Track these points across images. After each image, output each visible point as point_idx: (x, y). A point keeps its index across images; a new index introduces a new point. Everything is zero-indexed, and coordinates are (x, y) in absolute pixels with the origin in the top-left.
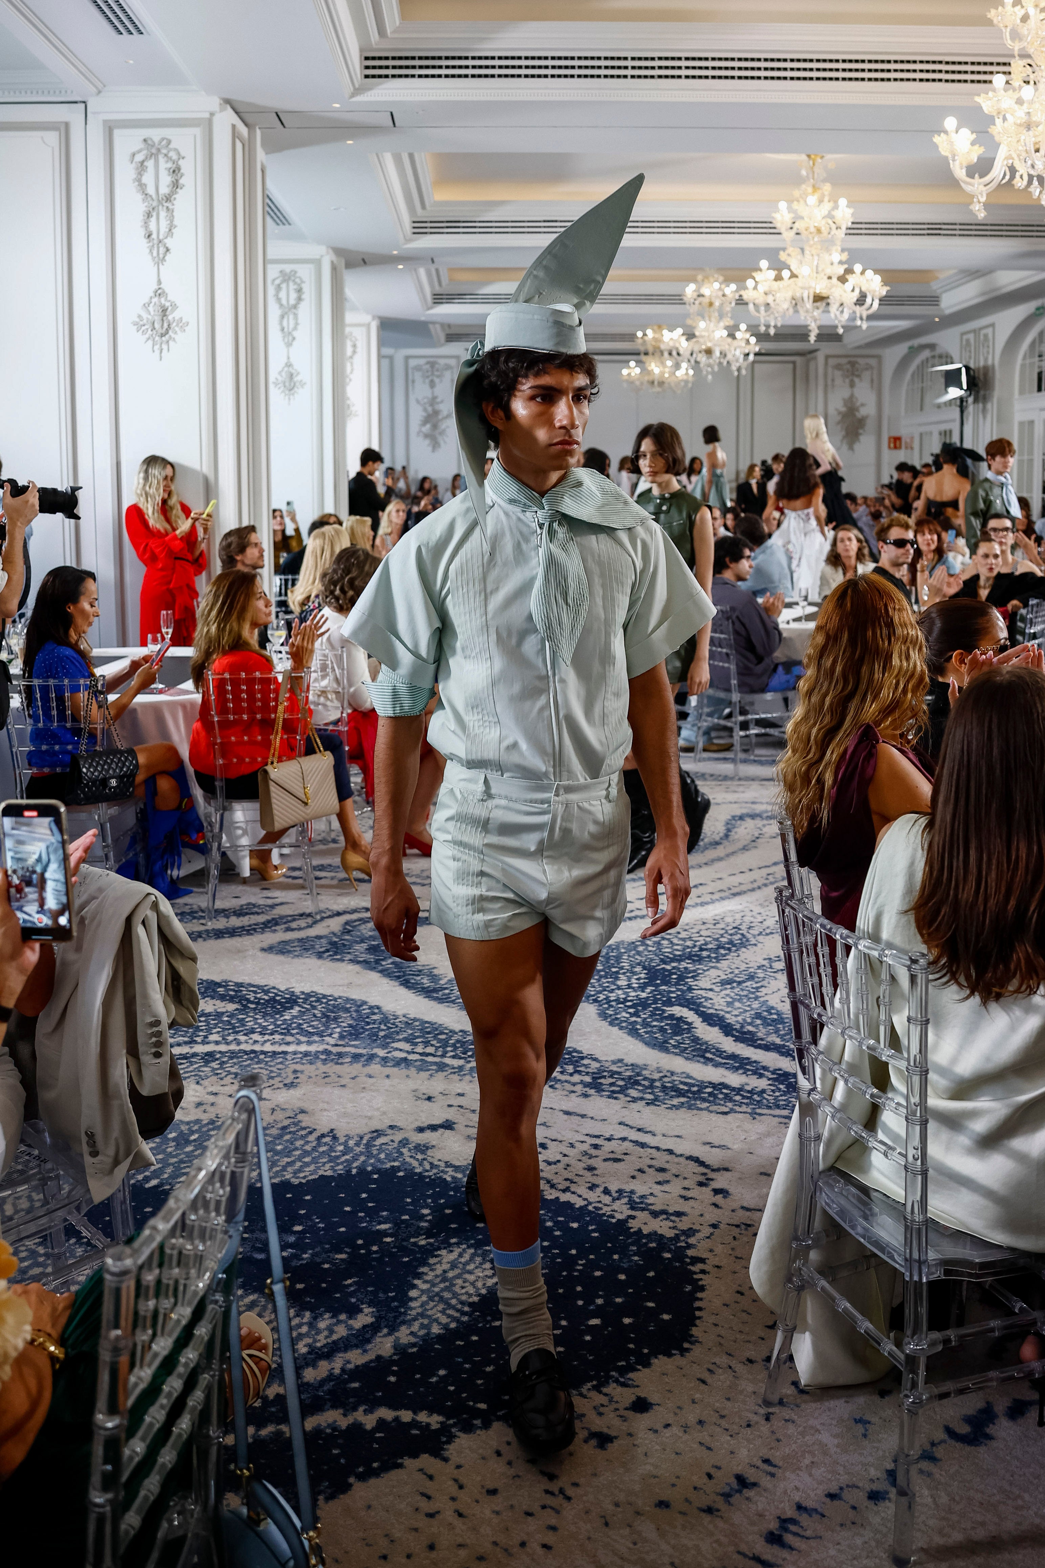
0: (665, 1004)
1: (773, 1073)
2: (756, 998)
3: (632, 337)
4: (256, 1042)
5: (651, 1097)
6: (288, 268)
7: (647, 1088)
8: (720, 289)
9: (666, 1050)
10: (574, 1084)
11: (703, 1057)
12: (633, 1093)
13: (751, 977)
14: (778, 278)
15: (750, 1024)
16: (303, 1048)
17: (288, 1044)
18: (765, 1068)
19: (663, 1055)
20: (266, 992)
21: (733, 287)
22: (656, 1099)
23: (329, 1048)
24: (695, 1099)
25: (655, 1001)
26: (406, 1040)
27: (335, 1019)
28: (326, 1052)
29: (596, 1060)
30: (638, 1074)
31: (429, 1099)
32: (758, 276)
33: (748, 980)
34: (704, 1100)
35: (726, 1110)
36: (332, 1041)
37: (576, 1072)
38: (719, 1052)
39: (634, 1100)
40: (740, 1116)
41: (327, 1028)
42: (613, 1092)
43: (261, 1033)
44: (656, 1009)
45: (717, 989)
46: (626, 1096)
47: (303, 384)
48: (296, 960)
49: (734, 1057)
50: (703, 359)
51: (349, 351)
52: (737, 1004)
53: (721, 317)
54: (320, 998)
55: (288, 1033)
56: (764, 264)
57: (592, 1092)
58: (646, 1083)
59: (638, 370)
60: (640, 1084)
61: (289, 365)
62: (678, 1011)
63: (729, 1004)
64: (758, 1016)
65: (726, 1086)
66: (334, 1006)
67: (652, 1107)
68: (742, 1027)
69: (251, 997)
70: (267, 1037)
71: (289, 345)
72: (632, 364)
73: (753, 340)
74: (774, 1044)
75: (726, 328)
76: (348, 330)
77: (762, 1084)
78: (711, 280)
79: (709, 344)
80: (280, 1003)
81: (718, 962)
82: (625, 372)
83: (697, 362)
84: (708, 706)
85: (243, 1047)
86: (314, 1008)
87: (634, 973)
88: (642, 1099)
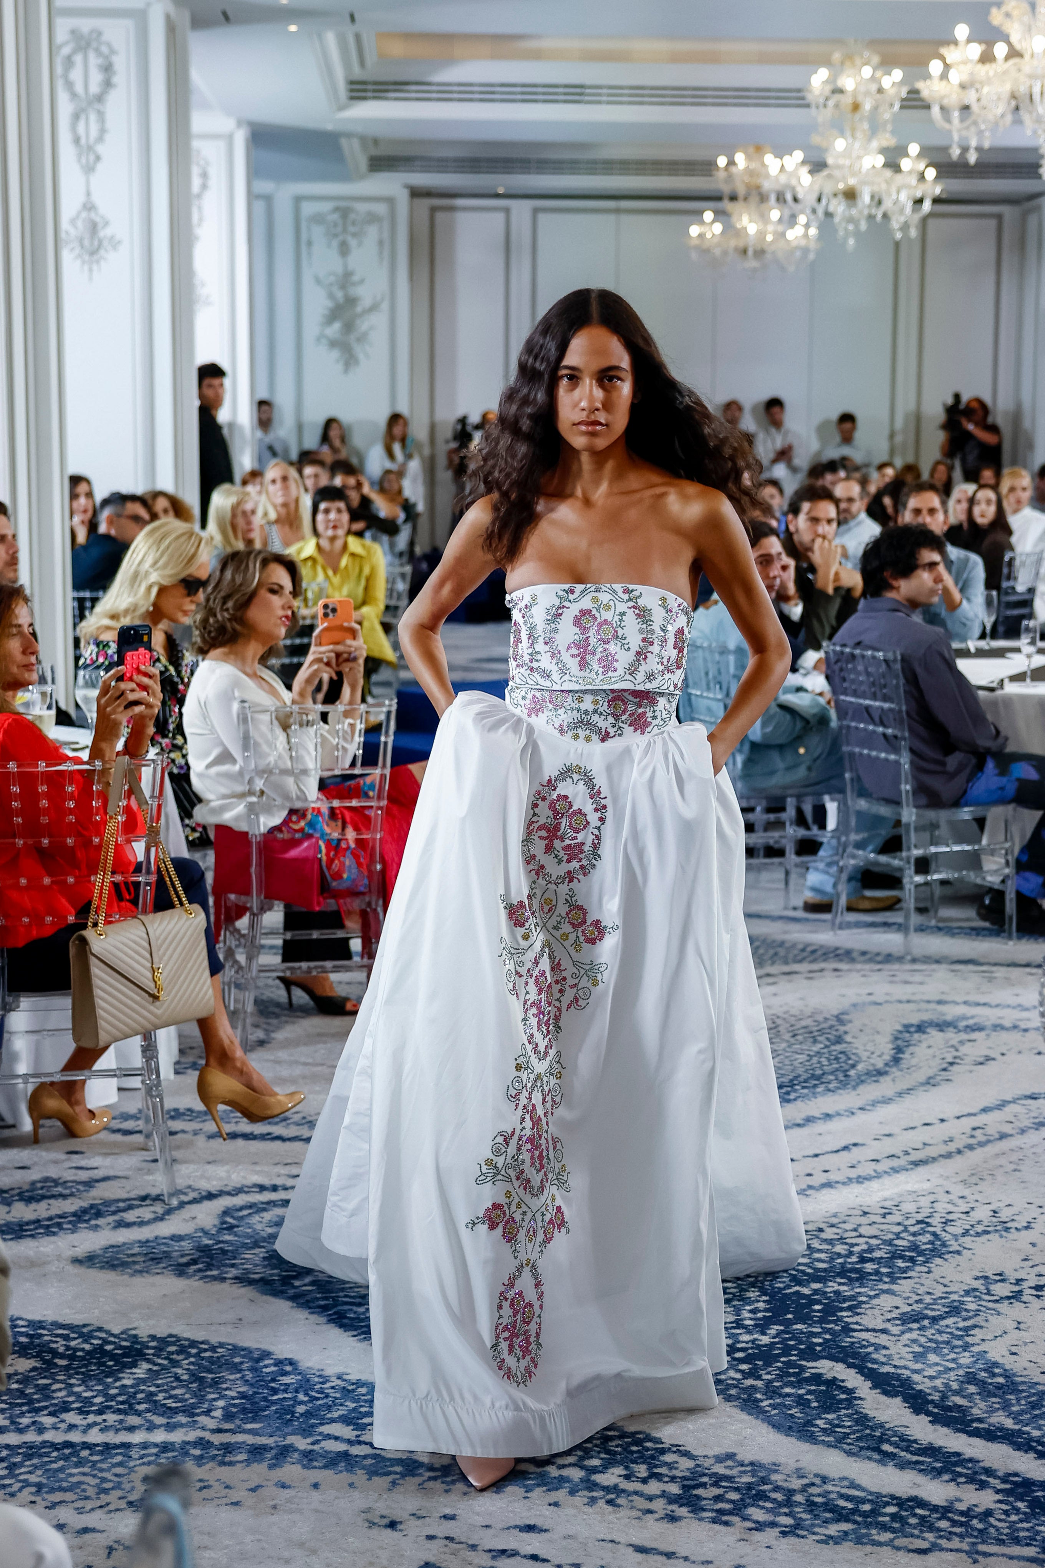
0: (802, 1355)
1: (1004, 1479)
2: (966, 1347)
3: (707, 167)
4: (72, 1427)
5: (789, 1521)
6: (86, 25)
7: (780, 1505)
8: (873, 78)
9: (811, 1438)
10: (650, 1498)
11: (878, 1450)
12: (757, 1514)
13: (955, 1310)
14: (987, 58)
15: (957, 1393)
16: (159, 1436)
17: (131, 1429)
18: (989, 1472)
19: (806, 1446)
20: (87, 1337)
21: (897, 74)
22: (798, 1526)
23: (207, 1435)
24: (868, 1526)
25: (786, 1351)
26: (345, 1420)
27: (215, 1383)
28: (201, 1443)
29: (687, 1454)
30: (764, 1481)
31: (393, 1525)
32: (951, 54)
33: (948, 1314)
34: (884, 1527)
35: (925, 1545)
36: (211, 1424)
37: (653, 1476)
38: (906, 1443)
39: (760, 1527)
40: (950, 1556)
41: (202, 1399)
42: (721, 1512)
43: (81, 1411)
44: (789, 1364)
45: (895, 1330)
46: (745, 1519)
47: (115, 244)
48: (138, 1280)
49: (931, 1450)
50: (839, 207)
51: (196, 183)
52: (932, 1358)
53: (874, 130)
54: (185, 1347)
55: (129, 1409)
56: (962, 31)
57: (683, 1511)
58: (779, 1496)
59: (718, 228)
60: (767, 1499)
61: (89, 207)
62: (827, 1368)
63: (918, 1357)
64: (971, 1378)
65: (921, 1503)
66: (211, 1360)
67: (792, 1540)
68: (944, 1397)
69: (60, 1345)
70: (91, 1418)
71: (89, 170)
72: (708, 216)
73: (931, 173)
74: (1001, 1429)
75: (883, 151)
76: (196, 144)
77: (986, 1499)
78: (858, 61)
79: (852, 181)
80: (112, 1356)
81: (893, 1281)
82: (694, 231)
83: (828, 215)
84: (858, 830)
85: (49, 1436)
86: (175, 1364)
87: (746, 1301)
88: (773, 1524)
